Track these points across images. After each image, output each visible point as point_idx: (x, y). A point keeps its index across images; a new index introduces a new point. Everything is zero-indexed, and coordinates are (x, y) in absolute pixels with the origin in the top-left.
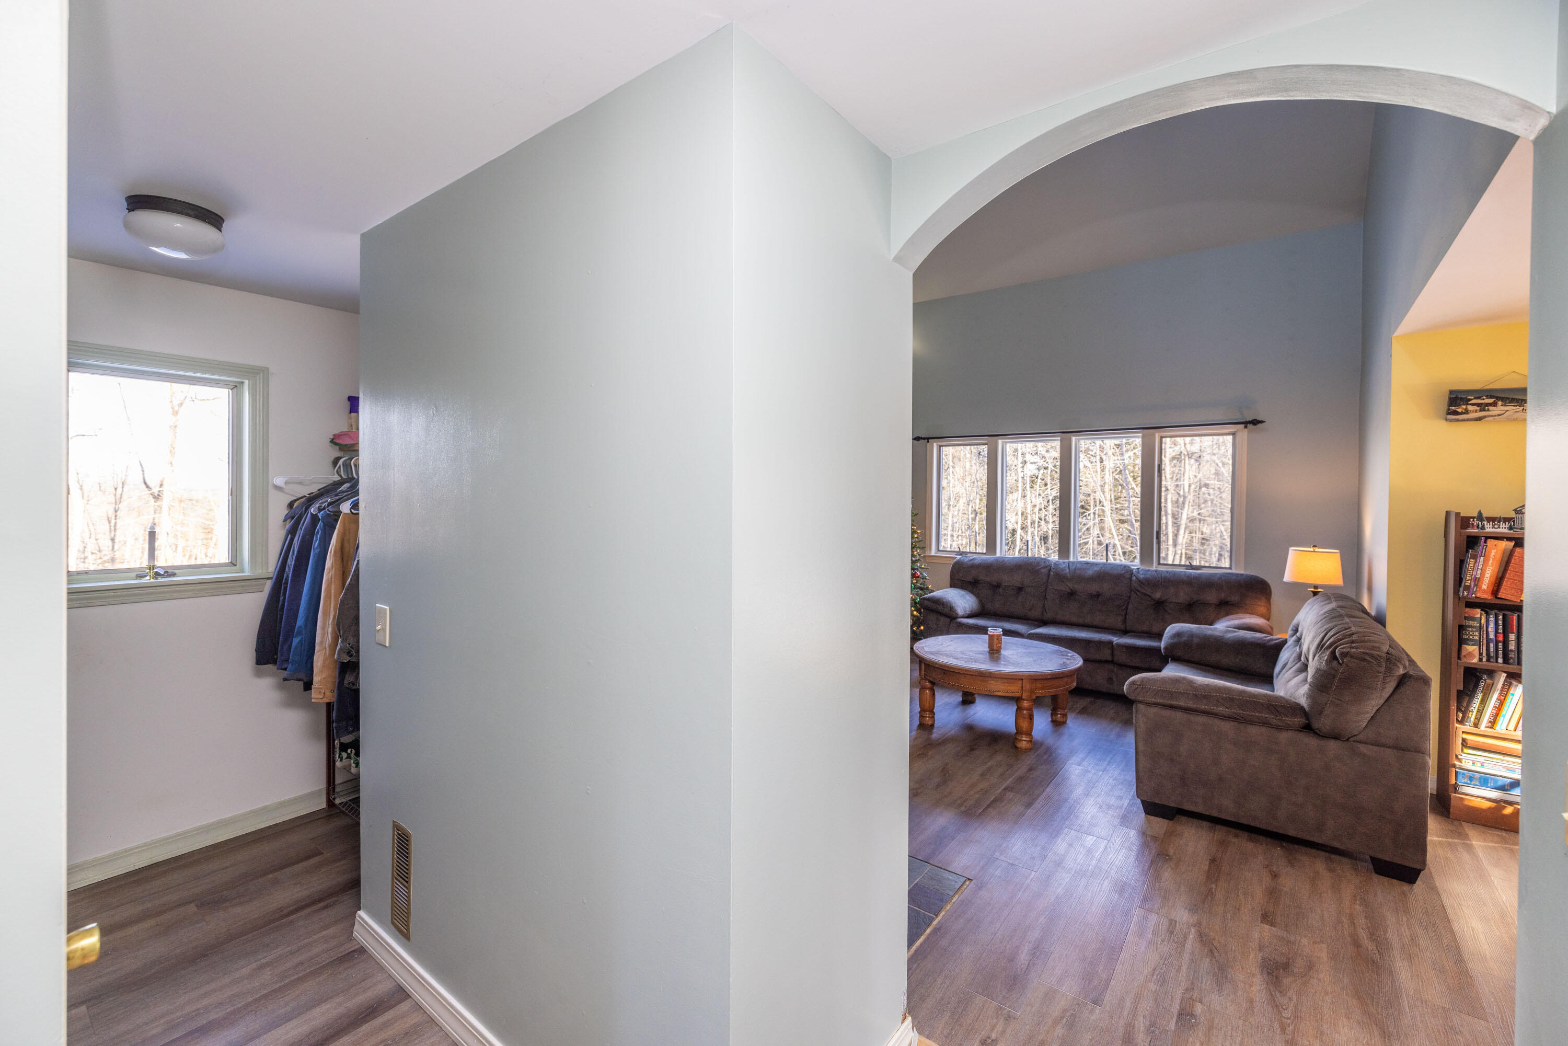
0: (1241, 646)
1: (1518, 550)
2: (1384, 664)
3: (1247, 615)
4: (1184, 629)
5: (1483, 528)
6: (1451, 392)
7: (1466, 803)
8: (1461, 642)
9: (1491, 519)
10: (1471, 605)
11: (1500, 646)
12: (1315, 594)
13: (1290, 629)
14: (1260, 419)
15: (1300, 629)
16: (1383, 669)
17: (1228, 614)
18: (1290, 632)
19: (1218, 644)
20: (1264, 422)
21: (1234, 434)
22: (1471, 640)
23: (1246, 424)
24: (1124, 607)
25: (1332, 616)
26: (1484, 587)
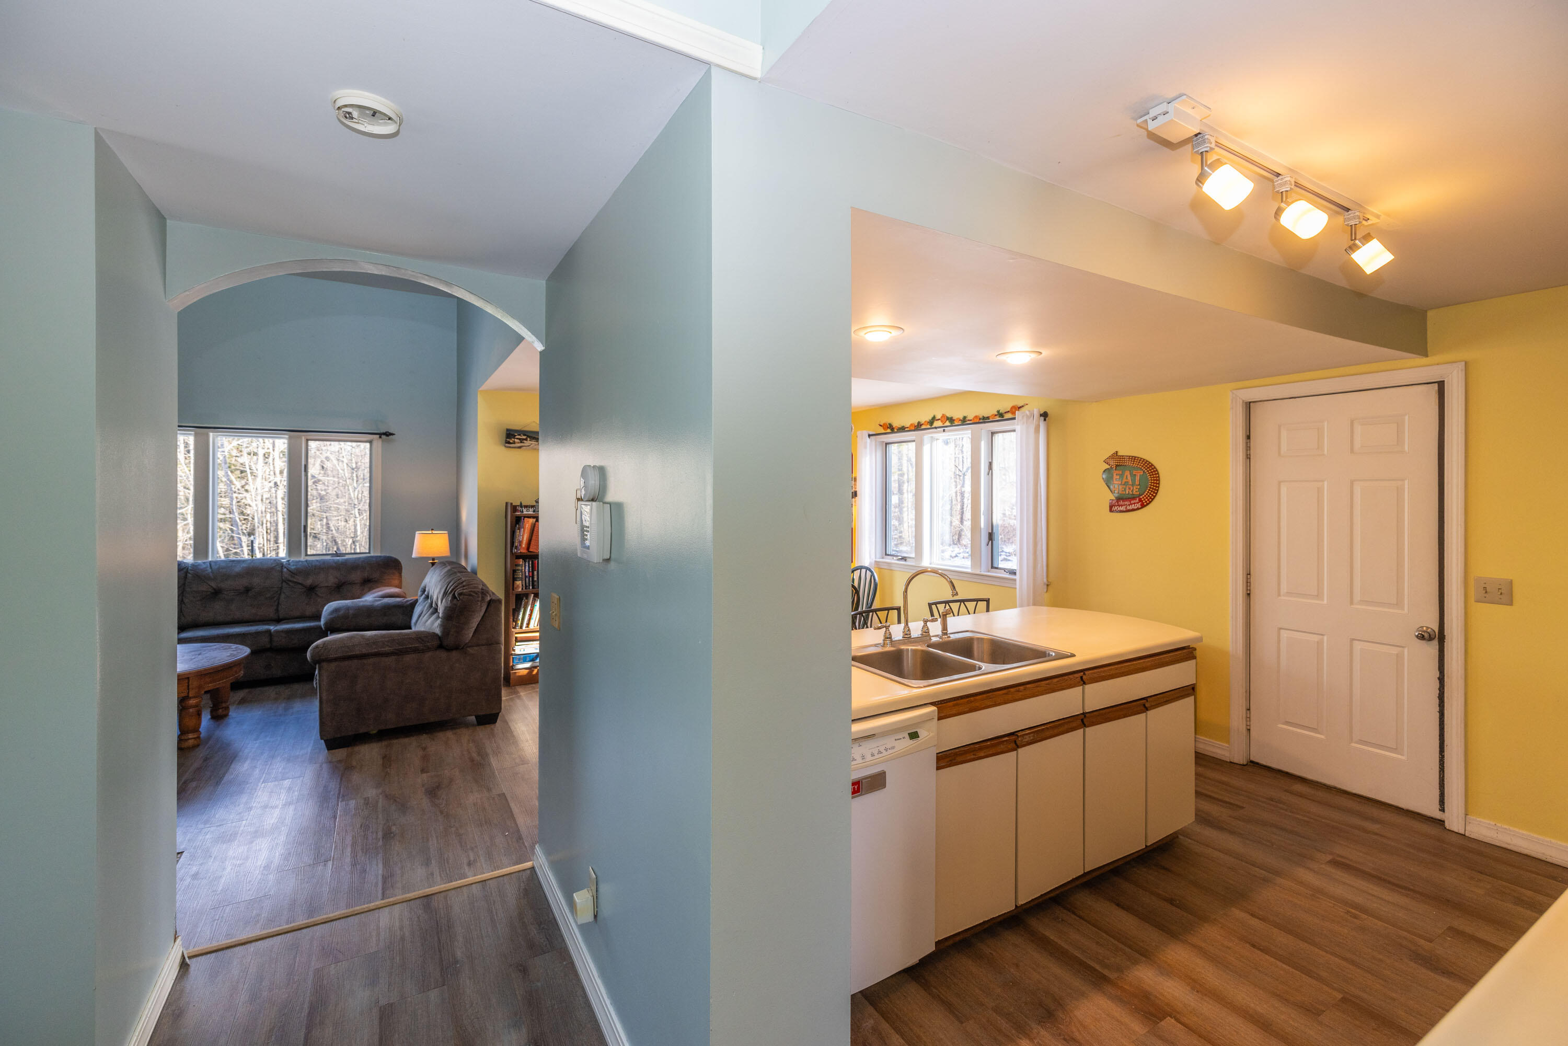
0: (387, 609)
1: (537, 523)
2: (480, 595)
3: (386, 588)
4: (340, 605)
5: (522, 512)
6: (508, 430)
7: (517, 674)
8: (514, 579)
9: (526, 507)
10: (518, 557)
11: (531, 578)
12: (433, 564)
13: (419, 591)
14: (391, 431)
15: (427, 589)
16: (480, 599)
17: (370, 589)
18: (419, 593)
19: (369, 611)
20: (394, 434)
21: (371, 442)
22: (518, 578)
23: (380, 435)
24: (275, 599)
25: (450, 574)
26: (524, 546)
